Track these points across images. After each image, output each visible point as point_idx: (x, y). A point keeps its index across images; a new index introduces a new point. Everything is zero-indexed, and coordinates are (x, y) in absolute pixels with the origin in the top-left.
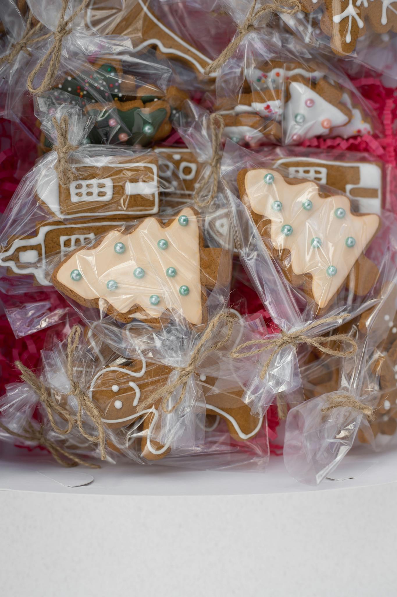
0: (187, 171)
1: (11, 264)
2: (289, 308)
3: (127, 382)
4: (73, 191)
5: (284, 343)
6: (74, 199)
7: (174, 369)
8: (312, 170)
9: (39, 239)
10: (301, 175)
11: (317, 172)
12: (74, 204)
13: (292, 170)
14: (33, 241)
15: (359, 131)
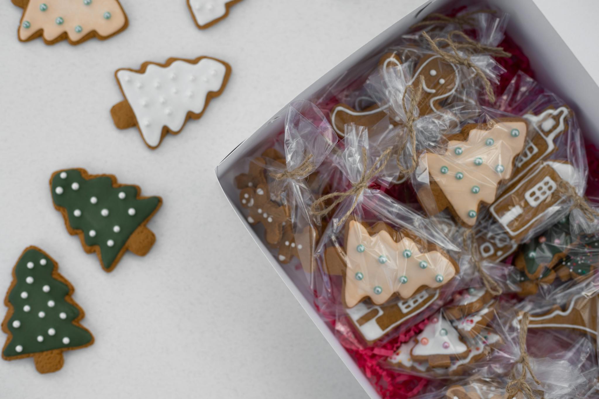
0: (487, 250)
1: (555, 112)
2: (372, 205)
3: (437, 91)
4: (552, 183)
5: (363, 181)
6: (547, 179)
7: (419, 117)
8: (413, 306)
9: (549, 140)
10: (418, 297)
11: (408, 307)
12: (545, 176)
13: (426, 296)
14: (552, 136)
15: (398, 354)
